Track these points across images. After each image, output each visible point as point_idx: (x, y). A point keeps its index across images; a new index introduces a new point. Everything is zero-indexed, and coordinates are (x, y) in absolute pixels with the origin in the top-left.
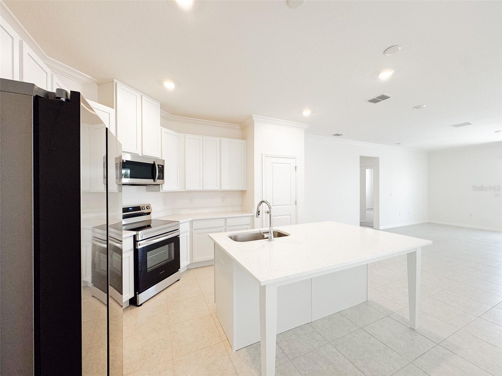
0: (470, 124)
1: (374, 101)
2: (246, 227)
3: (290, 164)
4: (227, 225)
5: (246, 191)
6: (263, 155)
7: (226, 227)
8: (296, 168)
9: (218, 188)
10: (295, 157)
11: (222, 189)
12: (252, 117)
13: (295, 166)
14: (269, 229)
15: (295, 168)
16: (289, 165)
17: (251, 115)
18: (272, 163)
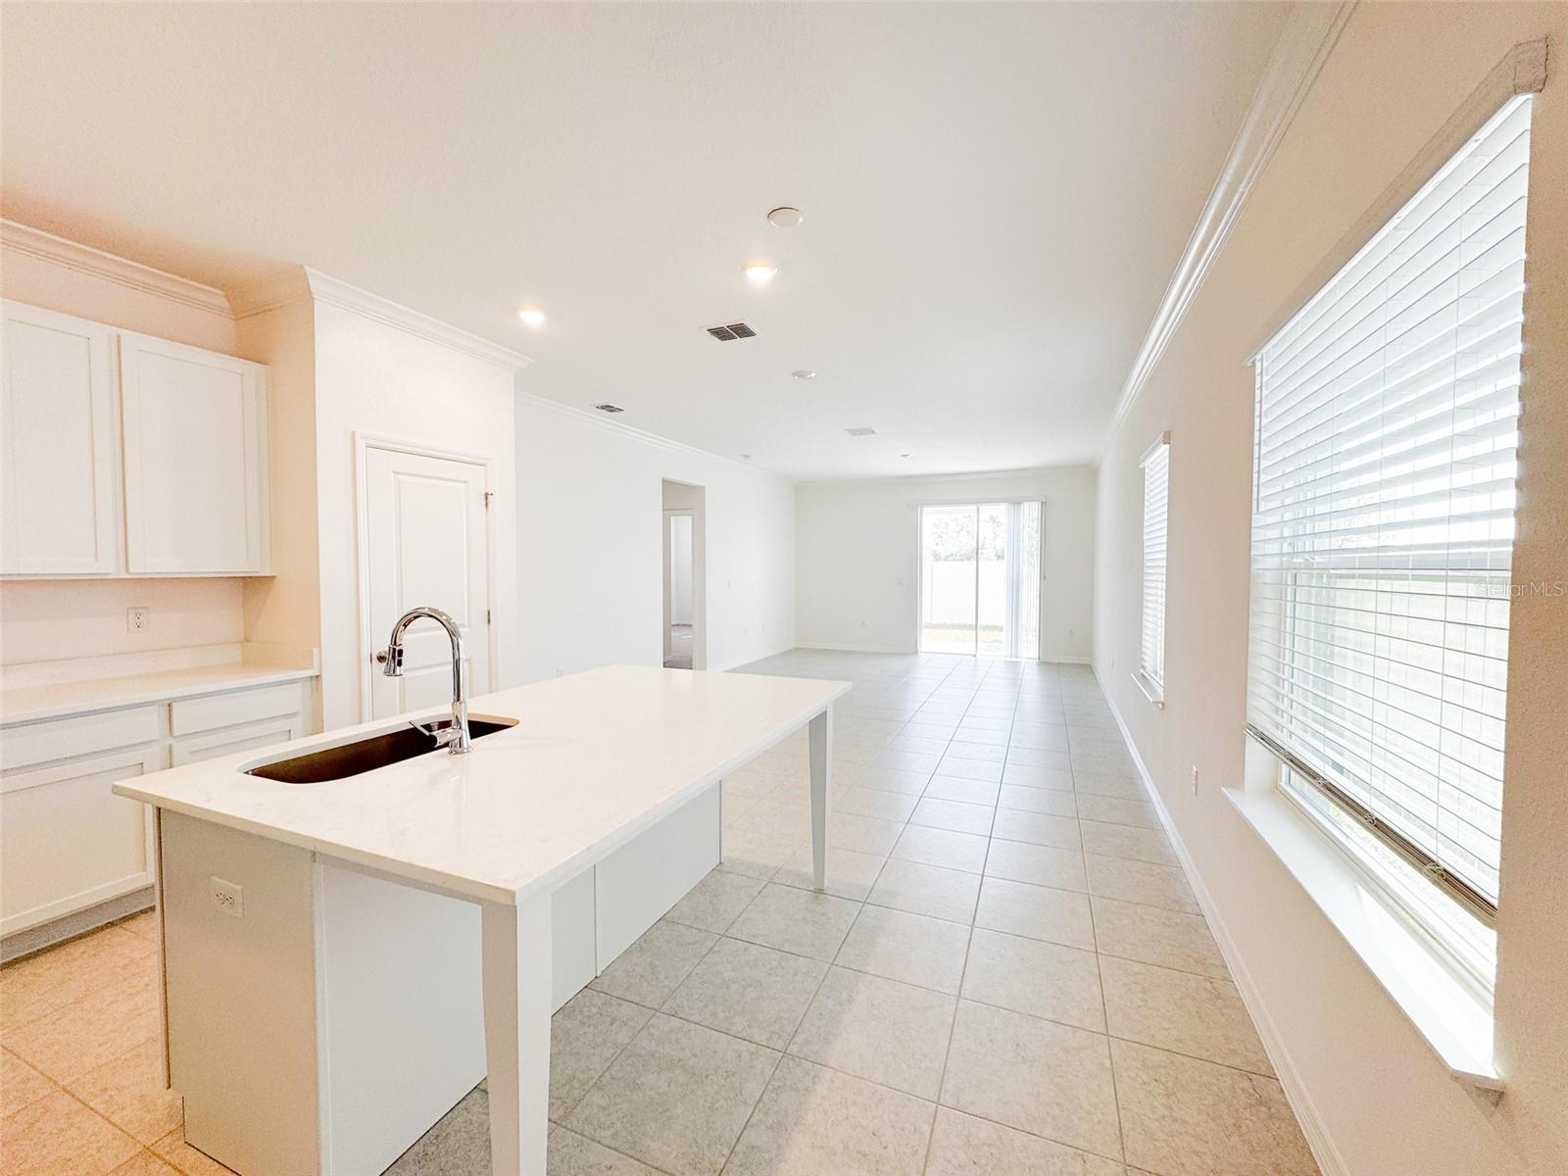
0: (873, 432)
1: (721, 334)
2: (284, 725)
3: (465, 482)
4: (175, 734)
5: (274, 577)
6: (358, 438)
7: (171, 741)
8: (487, 498)
9: (110, 567)
10: (485, 462)
11: (131, 571)
12: (306, 274)
13: (484, 492)
14: (451, 711)
15: (484, 497)
16: (462, 486)
17: (302, 267)
18: (395, 472)
